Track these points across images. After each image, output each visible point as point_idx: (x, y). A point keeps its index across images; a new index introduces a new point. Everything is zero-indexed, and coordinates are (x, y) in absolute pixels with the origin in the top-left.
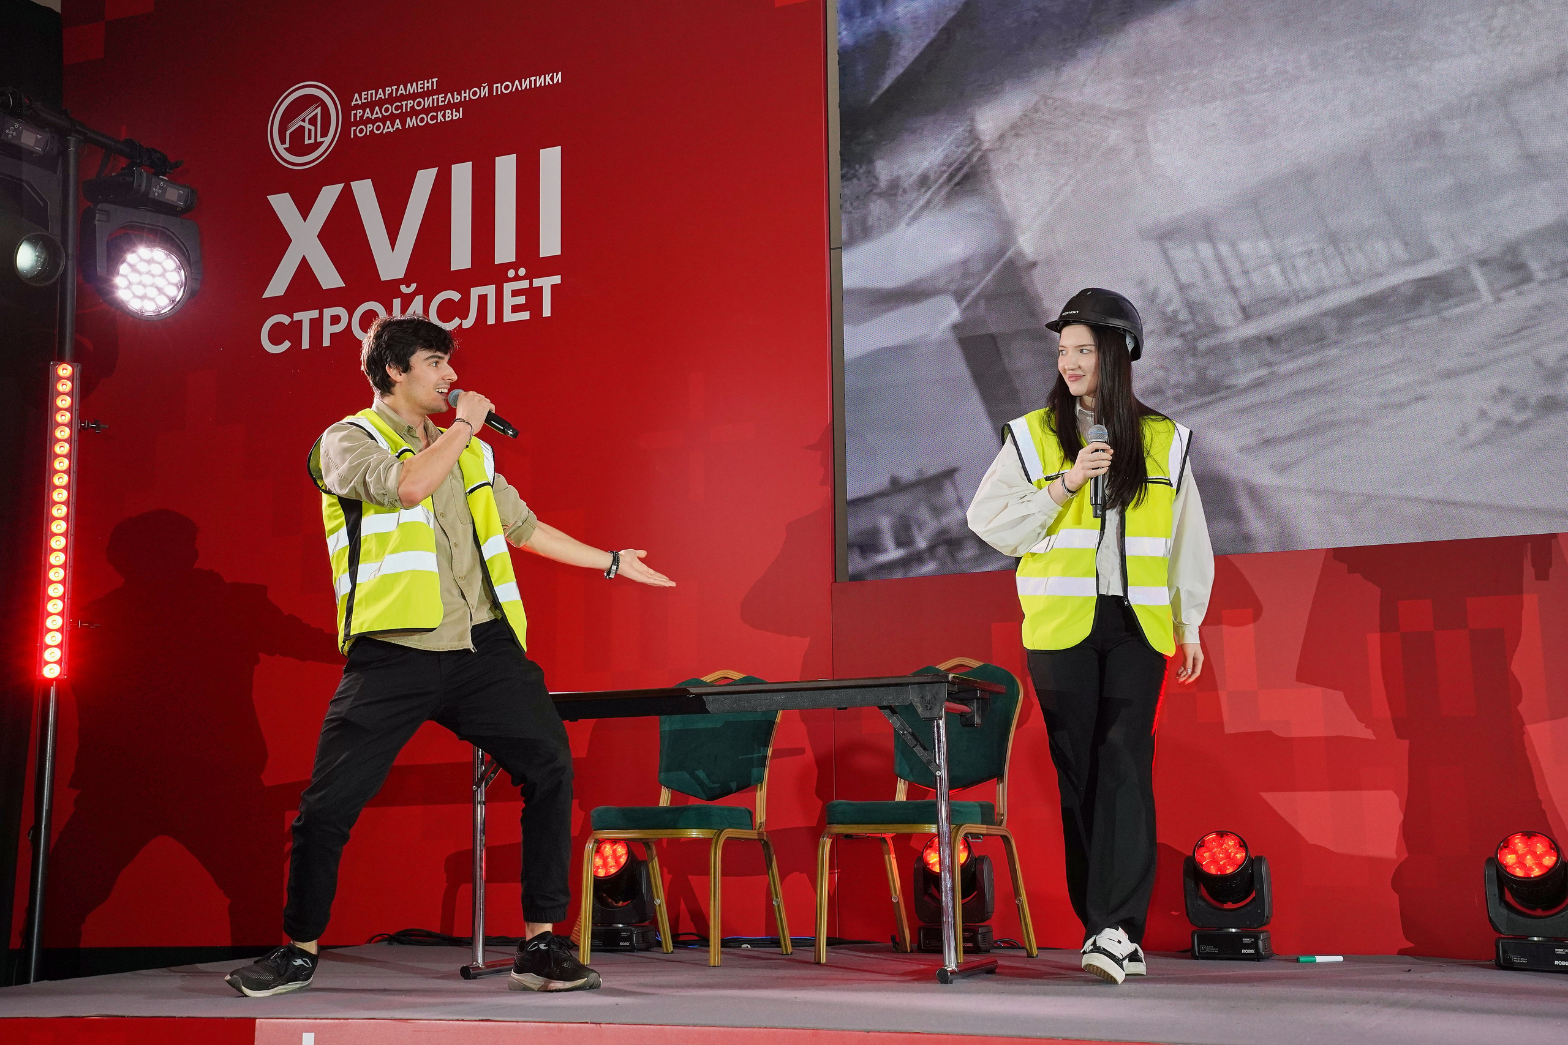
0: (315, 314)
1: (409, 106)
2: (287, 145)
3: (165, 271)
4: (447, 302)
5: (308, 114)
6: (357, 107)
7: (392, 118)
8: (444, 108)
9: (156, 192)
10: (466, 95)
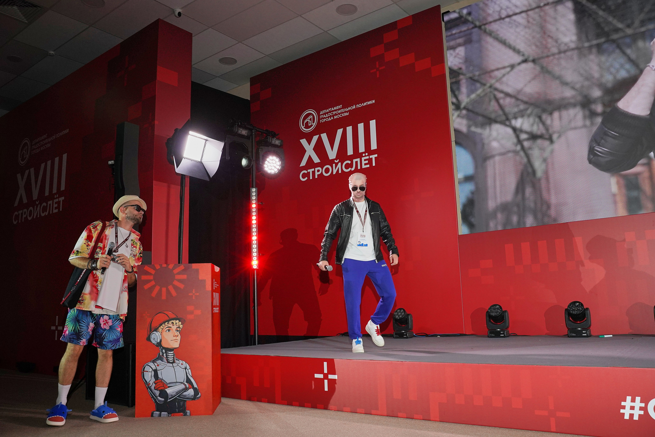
0: (313, 170)
1: (335, 113)
2: (304, 126)
3: (276, 162)
4: (347, 164)
5: (309, 118)
6: (321, 115)
7: (331, 117)
8: (344, 112)
9: (273, 142)
10: (349, 108)
